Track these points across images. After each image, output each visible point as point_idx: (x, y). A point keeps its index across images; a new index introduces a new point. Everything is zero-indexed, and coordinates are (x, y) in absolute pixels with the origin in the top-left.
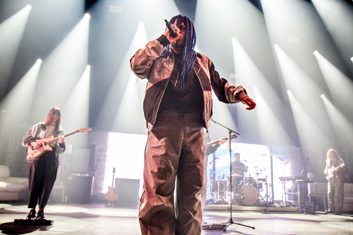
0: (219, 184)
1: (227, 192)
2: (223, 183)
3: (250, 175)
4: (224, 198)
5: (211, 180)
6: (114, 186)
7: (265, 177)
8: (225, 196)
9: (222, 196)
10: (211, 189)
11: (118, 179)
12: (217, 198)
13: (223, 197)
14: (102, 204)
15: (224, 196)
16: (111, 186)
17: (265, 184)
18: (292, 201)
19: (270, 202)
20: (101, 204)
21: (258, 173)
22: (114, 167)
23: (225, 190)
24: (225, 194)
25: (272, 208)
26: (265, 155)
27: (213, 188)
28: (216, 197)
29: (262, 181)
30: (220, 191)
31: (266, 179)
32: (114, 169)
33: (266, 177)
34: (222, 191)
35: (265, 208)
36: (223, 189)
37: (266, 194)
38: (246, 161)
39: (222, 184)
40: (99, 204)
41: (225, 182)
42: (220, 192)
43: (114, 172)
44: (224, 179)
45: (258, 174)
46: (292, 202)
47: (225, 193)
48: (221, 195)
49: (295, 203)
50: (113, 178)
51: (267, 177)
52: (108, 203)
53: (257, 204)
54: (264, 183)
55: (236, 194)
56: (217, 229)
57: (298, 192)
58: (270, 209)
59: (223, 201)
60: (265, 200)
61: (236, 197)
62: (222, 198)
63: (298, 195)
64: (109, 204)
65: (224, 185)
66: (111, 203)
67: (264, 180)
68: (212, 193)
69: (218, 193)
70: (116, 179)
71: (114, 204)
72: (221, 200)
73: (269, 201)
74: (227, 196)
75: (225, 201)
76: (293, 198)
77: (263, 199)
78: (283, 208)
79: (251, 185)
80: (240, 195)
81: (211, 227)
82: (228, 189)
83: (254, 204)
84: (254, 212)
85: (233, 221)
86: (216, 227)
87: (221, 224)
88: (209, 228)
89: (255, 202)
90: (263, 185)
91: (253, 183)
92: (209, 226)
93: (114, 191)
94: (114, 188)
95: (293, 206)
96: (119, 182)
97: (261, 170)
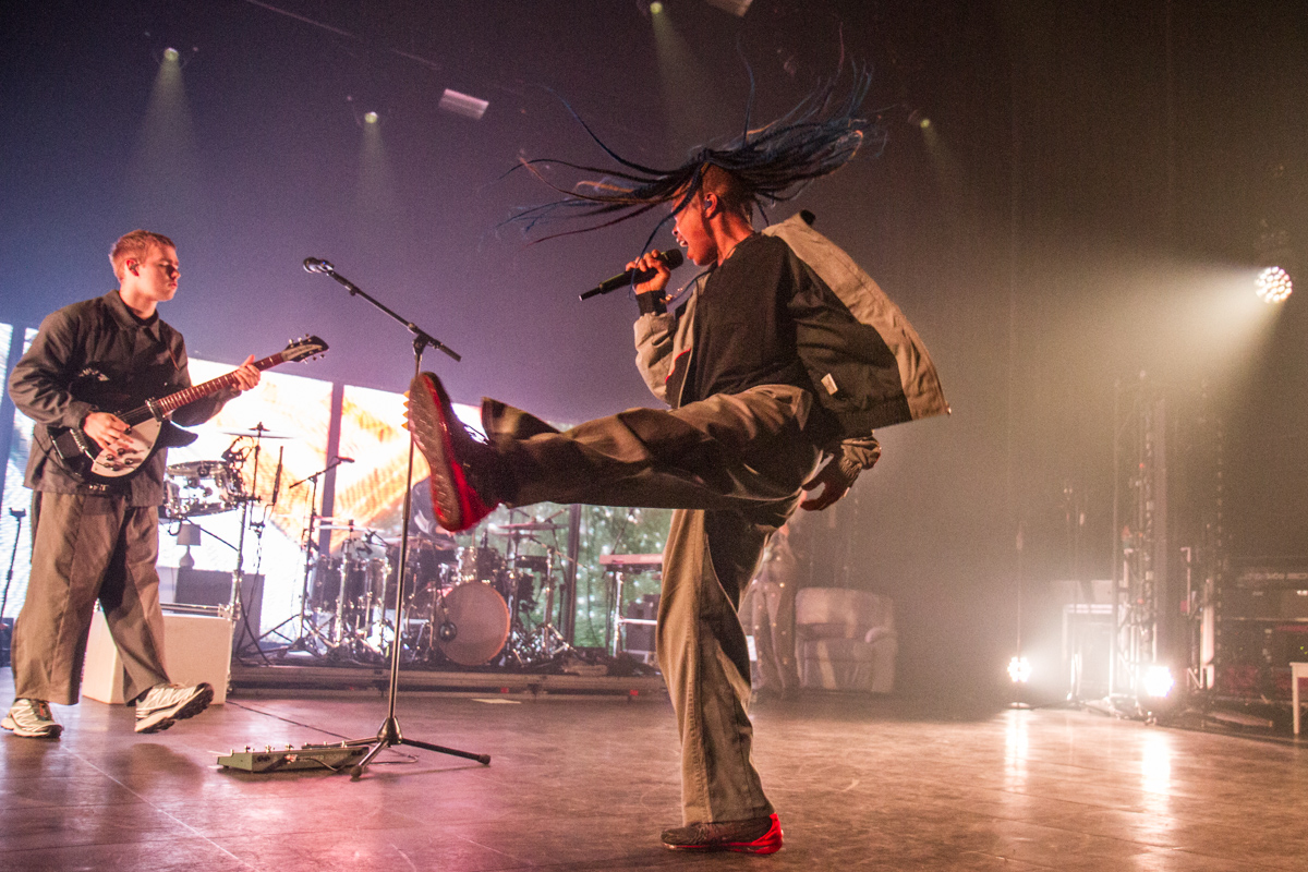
0: (343, 575)
1: (377, 611)
2: (364, 569)
3: (485, 542)
4: (362, 636)
5: (310, 555)
7: (546, 553)
8: (367, 626)
9: (357, 626)
10: (306, 594)
12: (331, 633)
13: (359, 632)
15: (362, 625)
17: (544, 581)
18: (644, 654)
19: (557, 656)
21: (521, 533)
23: (369, 600)
24: (367, 619)
25: (563, 678)
27: (316, 589)
28: (327, 628)
29: (531, 569)
30: (346, 602)
31: (549, 561)
33: (551, 550)
34: (356, 603)
35: (533, 678)
36: (361, 598)
39: (361, 574)
41: (375, 567)
42: (346, 611)
44: (372, 551)
45: (518, 538)
46: (643, 657)
47: (371, 611)
48: (352, 621)
51: (554, 554)
53: (502, 663)
54: (538, 575)
55: (417, 618)
58: (556, 680)
59: (360, 645)
60: (539, 644)
61: (418, 632)
62: (352, 634)
65: (368, 580)
67: (541, 565)
68: (308, 613)
69: (339, 612)
72: (351, 644)
73: (552, 650)
74: (376, 629)
75: (367, 648)
76: (647, 640)
78: (604, 679)
79: (484, 581)
80: (433, 625)
81: (294, 759)
82: (384, 595)
83: (492, 662)
84: (489, 695)
85: (398, 730)
86: (321, 758)
87: (344, 746)
88: (285, 767)
89: (495, 654)
90: (536, 583)
91: (493, 574)
92: (288, 757)
95: (646, 669)
97: (534, 522)
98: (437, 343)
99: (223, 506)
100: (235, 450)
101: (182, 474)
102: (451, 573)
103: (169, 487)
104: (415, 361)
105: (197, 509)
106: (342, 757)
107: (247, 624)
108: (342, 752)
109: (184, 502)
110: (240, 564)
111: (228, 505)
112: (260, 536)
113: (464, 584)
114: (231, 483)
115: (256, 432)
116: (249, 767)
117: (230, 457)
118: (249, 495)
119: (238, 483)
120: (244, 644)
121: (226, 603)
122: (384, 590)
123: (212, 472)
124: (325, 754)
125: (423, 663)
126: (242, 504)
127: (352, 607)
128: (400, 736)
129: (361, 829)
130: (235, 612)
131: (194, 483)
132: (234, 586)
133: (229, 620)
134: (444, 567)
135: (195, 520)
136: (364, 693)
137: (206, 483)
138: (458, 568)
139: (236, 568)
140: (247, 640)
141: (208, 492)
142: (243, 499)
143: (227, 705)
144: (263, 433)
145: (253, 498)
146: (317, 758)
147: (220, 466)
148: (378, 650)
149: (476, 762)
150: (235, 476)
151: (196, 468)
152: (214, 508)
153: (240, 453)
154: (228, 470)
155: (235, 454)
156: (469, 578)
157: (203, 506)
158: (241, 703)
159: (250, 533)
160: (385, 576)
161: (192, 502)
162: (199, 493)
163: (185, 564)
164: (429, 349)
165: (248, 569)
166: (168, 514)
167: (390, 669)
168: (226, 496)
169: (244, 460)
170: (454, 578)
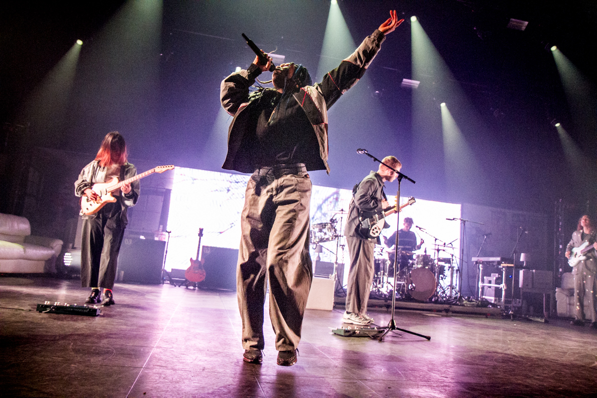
1: (385, 278)
2: (380, 262)
3: (425, 252)
4: (380, 288)
6: (200, 259)
7: (450, 257)
8: (381, 284)
9: (378, 283)
11: (207, 247)
13: (379, 286)
14: (179, 286)
16: (194, 258)
17: (449, 267)
18: (492, 298)
19: (456, 298)
20: (177, 287)
21: (439, 248)
22: (202, 228)
23: (382, 274)
24: (381, 281)
25: (458, 307)
26: (454, 219)
29: (444, 263)
31: (451, 260)
32: (201, 230)
33: (452, 256)
34: (377, 275)
35: (446, 306)
36: (379, 273)
37: (449, 284)
38: (420, 228)
39: (379, 264)
40: (175, 286)
41: (384, 261)
43: (201, 234)
44: (382, 255)
45: (438, 250)
46: (492, 300)
47: (383, 278)
48: (376, 281)
49: (495, 300)
50: (199, 245)
51: (454, 257)
52: (190, 286)
53: (433, 300)
54: (447, 265)
55: (400, 281)
56: (369, 337)
57: (504, 284)
58: (455, 308)
59: (379, 291)
60: (448, 293)
61: (400, 287)
62: (376, 287)
63: (503, 289)
64: (192, 288)
65: (381, 266)
66: (195, 286)
67: (448, 261)
70: (203, 247)
71: (199, 287)
72: (376, 290)
73: (454, 295)
74: (385, 285)
75: (382, 292)
76: (493, 293)
77: (444, 292)
78: (475, 308)
79: (426, 267)
80: (406, 284)
81: (358, 332)
82: (387, 272)
83: (429, 299)
84: (428, 312)
85: (395, 324)
86: (367, 333)
87: (376, 329)
88: (355, 335)
89: (430, 297)
90: (446, 268)
91: (429, 265)
92: (356, 331)
93: (200, 267)
94: (200, 262)
95: (493, 305)
96: (208, 252)
97: (445, 244)
98: (406, 177)
99: (330, 239)
100: (334, 219)
101: (317, 227)
102: (413, 264)
103: (312, 232)
104: (398, 185)
105: (322, 240)
106: (376, 333)
107: (339, 282)
108: (375, 331)
109: (317, 238)
110: (337, 260)
111: (332, 238)
112: (343, 250)
113: (418, 268)
114: (333, 230)
115: (341, 212)
116: (343, 335)
117: (333, 221)
118: (339, 235)
119: (335, 231)
120: (338, 289)
121: (332, 274)
122: (388, 270)
123: (326, 227)
124: (369, 331)
125: (403, 299)
126: (337, 238)
127: (376, 276)
128: (396, 327)
129: (383, 361)
130: (335, 277)
131: (321, 231)
132: (335, 268)
133: (333, 280)
134: (411, 261)
135: (321, 244)
136: (380, 309)
137: (324, 230)
138: (415, 262)
139: (335, 261)
140: (340, 287)
141: (325, 234)
142: (336, 236)
143: (333, 311)
144: (343, 212)
145: (340, 236)
146: (366, 332)
147: (329, 224)
148: (386, 293)
149: (425, 339)
150: (334, 228)
151: (321, 225)
152: (328, 239)
153: (336, 220)
154: (332, 226)
155: (334, 220)
156: (420, 266)
157: (324, 239)
158: (338, 310)
159: (340, 249)
160: (388, 265)
161: (320, 238)
162: (322, 234)
163: (318, 259)
164: (403, 179)
165: (339, 262)
166: (312, 242)
167: (392, 300)
168: (331, 236)
169: (337, 222)
170: (414, 266)
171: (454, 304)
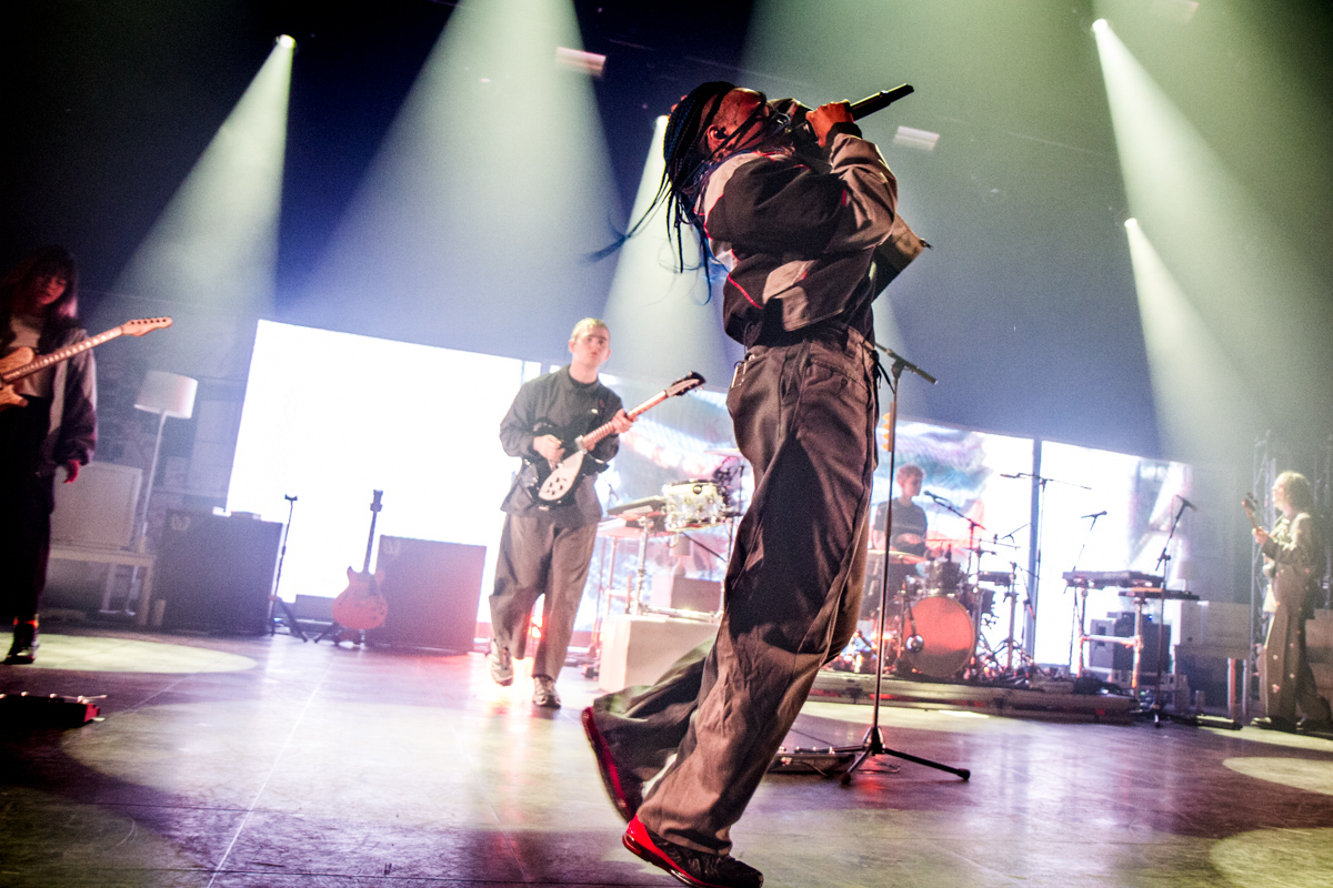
3: (948, 556)
6: (372, 569)
7: (1009, 569)
11: (392, 539)
14: (316, 641)
16: (359, 568)
17: (1007, 595)
18: (1108, 672)
19: (1021, 671)
20: (311, 642)
21: (983, 548)
22: (378, 489)
25: (1027, 693)
26: (1018, 476)
29: (993, 583)
31: (1011, 576)
32: (378, 495)
33: (1015, 566)
35: (999, 691)
37: (1007, 636)
38: (934, 498)
40: (305, 640)
43: (376, 506)
45: (980, 552)
46: (1106, 675)
49: (1116, 676)
50: (372, 532)
51: (1016, 569)
52: (345, 639)
53: (966, 676)
54: (1000, 591)
56: (816, 773)
57: (1137, 637)
58: (1021, 696)
60: (1003, 660)
63: (1136, 649)
64: (349, 644)
66: (357, 642)
67: (1003, 579)
70: (382, 537)
71: (369, 644)
73: (1016, 664)
76: (1110, 657)
77: (992, 658)
78: (1070, 696)
79: (949, 595)
80: (902, 636)
81: (789, 760)
83: (957, 673)
84: (956, 707)
85: (882, 740)
86: (812, 762)
87: (832, 751)
88: (780, 769)
89: (959, 667)
90: (999, 597)
91: (958, 588)
92: (783, 759)
93: (372, 592)
94: (372, 577)
95: (1112, 688)
96: (395, 551)
97: (996, 537)
98: (912, 367)
99: (713, 521)
100: (723, 470)
102: (917, 586)
105: (692, 524)
106: (830, 763)
108: (831, 758)
109: (680, 518)
111: (718, 520)
113: (929, 598)
114: (720, 500)
117: (719, 476)
119: (726, 500)
123: (704, 490)
124: (815, 759)
125: (892, 673)
126: (730, 519)
128: (884, 746)
134: (912, 580)
135: (690, 533)
136: (839, 700)
138: (923, 581)
141: (701, 508)
142: (729, 515)
146: (808, 762)
147: (710, 485)
149: (955, 777)
150: (723, 494)
151: (691, 486)
152: (706, 523)
153: (727, 472)
154: (718, 488)
155: (723, 474)
156: (933, 592)
157: (696, 521)
161: (687, 518)
162: (693, 509)
163: (679, 574)
164: (906, 373)
166: (668, 528)
168: (716, 512)
169: (730, 478)
170: (920, 591)
171: (1017, 688)
